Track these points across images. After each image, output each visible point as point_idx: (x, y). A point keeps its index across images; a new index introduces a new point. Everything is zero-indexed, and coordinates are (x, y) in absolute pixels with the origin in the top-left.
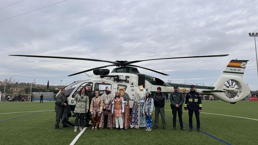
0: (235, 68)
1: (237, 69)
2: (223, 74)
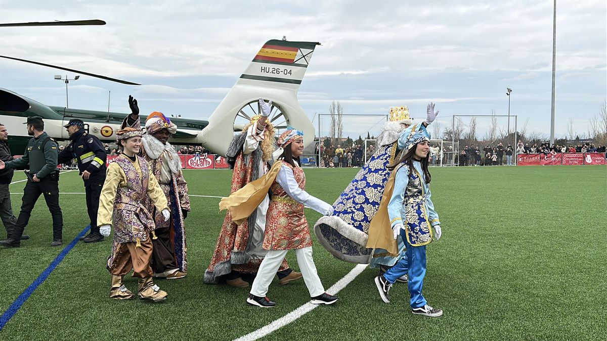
0: (276, 66)
1: (282, 67)
2: (239, 83)
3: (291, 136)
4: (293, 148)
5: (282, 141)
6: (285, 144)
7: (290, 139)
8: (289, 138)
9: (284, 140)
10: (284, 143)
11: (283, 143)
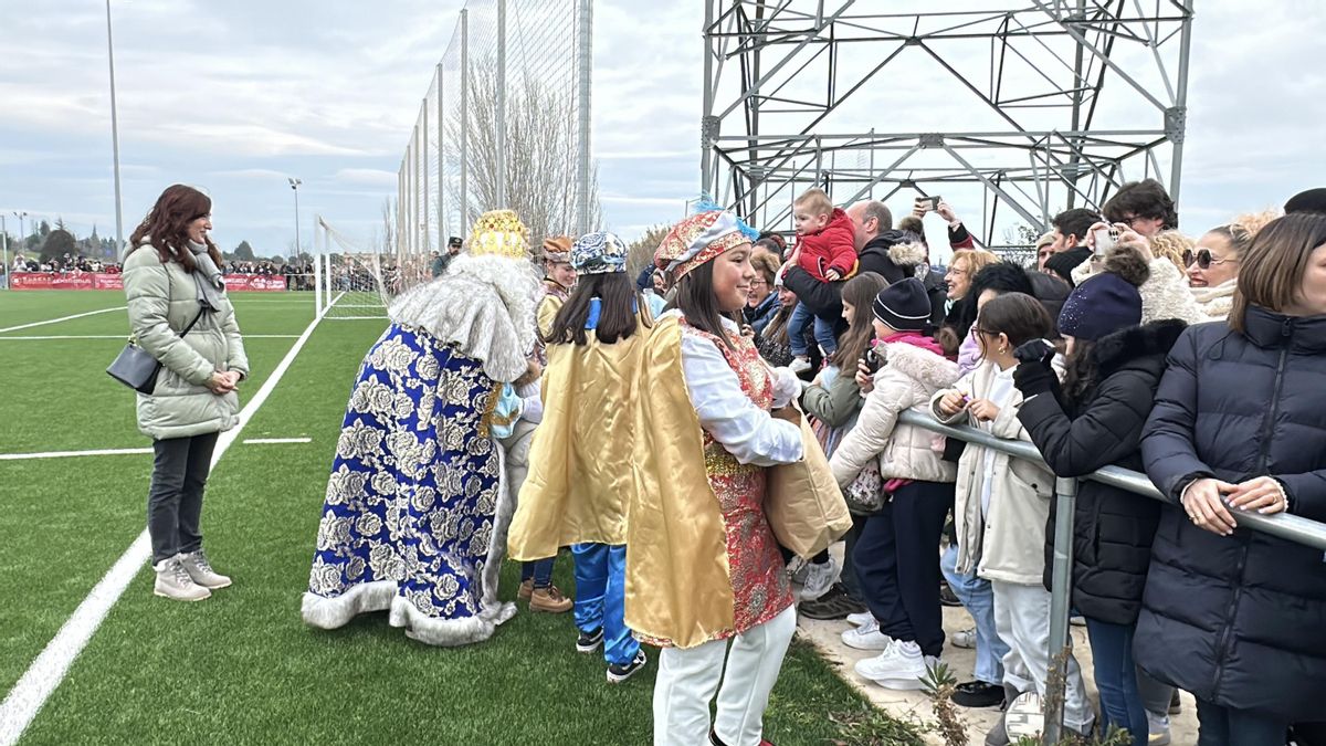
3: (712, 233)
4: (719, 280)
5: (676, 249)
6: (689, 261)
7: (707, 245)
8: (706, 241)
9: (689, 245)
10: (686, 256)
11: (682, 258)
